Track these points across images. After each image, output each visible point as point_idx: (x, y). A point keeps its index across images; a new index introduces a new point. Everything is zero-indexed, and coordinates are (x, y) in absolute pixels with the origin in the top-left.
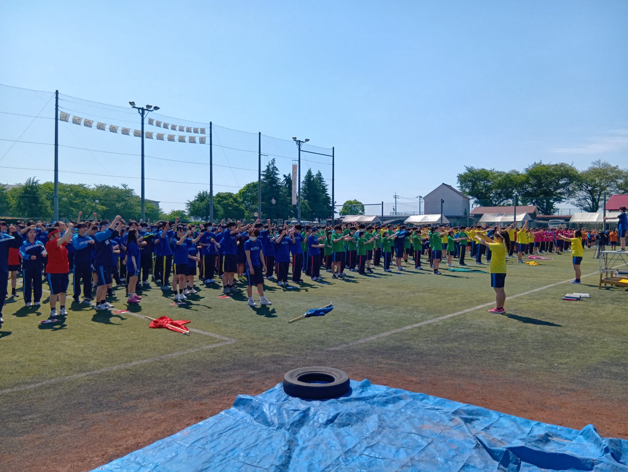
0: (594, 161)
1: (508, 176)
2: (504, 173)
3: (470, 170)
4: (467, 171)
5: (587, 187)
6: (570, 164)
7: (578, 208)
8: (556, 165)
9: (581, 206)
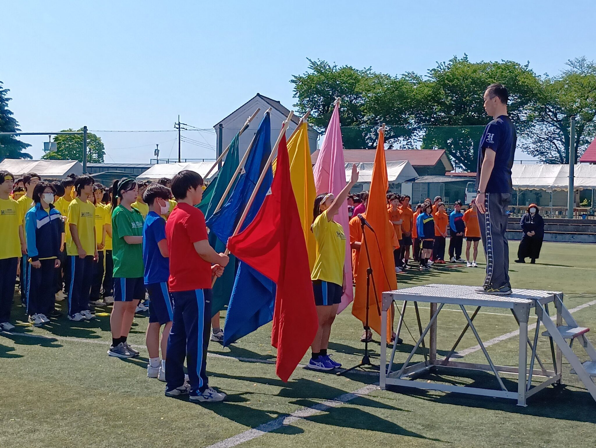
0: (573, 59)
1: (397, 85)
2: (388, 77)
3: (319, 68)
4: (311, 71)
5: (555, 115)
6: (523, 64)
7: (536, 158)
8: (496, 65)
9: (542, 153)
